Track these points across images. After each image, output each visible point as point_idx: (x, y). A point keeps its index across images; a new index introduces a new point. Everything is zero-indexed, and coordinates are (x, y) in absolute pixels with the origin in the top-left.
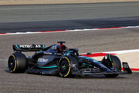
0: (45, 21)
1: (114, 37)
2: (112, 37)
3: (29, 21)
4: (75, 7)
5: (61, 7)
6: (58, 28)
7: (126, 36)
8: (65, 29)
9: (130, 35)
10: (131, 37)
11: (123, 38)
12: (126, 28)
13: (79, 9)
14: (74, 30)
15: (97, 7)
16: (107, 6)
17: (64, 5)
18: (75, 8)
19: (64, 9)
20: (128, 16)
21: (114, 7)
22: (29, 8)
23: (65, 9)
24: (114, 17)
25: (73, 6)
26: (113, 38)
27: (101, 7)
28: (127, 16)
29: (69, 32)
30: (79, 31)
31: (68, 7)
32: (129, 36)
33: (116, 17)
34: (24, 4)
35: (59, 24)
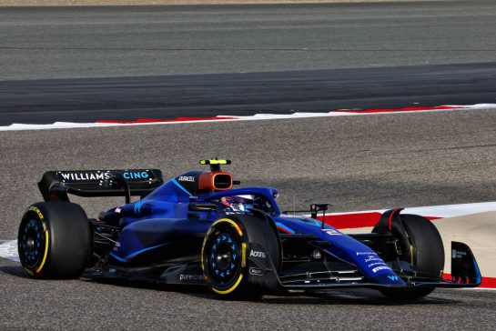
0: (128, 75)
1: (420, 148)
2: (414, 148)
3: (61, 77)
4: (247, 19)
5: (187, 21)
6: (186, 108)
7: (470, 145)
8: (213, 110)
9: (489, 140)
10: (491, 148)
11: (461, 150)
12: (467, 111)
13: (267, 28)
14: (253, 114)
15: (340, 22)
16: (380, 17)
17: (200, 13)
18: (247, 24)
19: (201, 29)
20: (474, 61)
21: (410, 20)
22: (55, 23)
23: (207, 29)
24: (415, 64)
25: (238, 15)
26: (419, 151)
27: (354, 21)
28: (469, 61)
29: (230, 122)
30: (272, 120)
31: (218, 20)
32: (483, 144)
33: (421, 63)
34: (32, 5)
35: (188, 89)
